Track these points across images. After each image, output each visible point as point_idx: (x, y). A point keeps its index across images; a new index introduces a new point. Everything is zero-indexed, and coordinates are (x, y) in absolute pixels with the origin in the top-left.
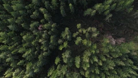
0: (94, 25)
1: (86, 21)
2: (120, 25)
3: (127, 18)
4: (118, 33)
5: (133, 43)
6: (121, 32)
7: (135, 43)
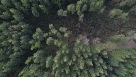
0: (71, 25)
1: (63, 21)
2: (97, 25)
3: (105, 18)
4: (95, 33)
5: (110, 43)
6: (99, 32)
7: (113, 42)
